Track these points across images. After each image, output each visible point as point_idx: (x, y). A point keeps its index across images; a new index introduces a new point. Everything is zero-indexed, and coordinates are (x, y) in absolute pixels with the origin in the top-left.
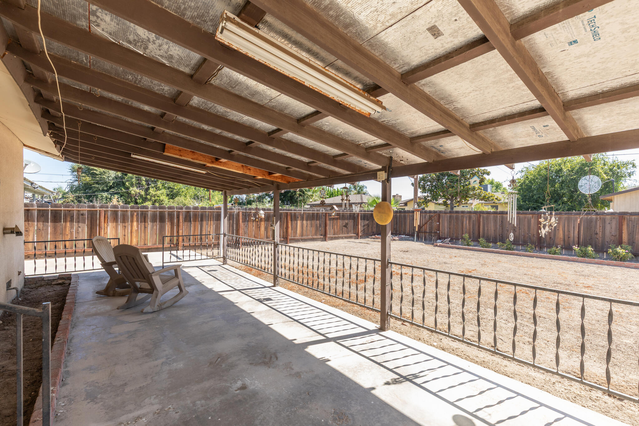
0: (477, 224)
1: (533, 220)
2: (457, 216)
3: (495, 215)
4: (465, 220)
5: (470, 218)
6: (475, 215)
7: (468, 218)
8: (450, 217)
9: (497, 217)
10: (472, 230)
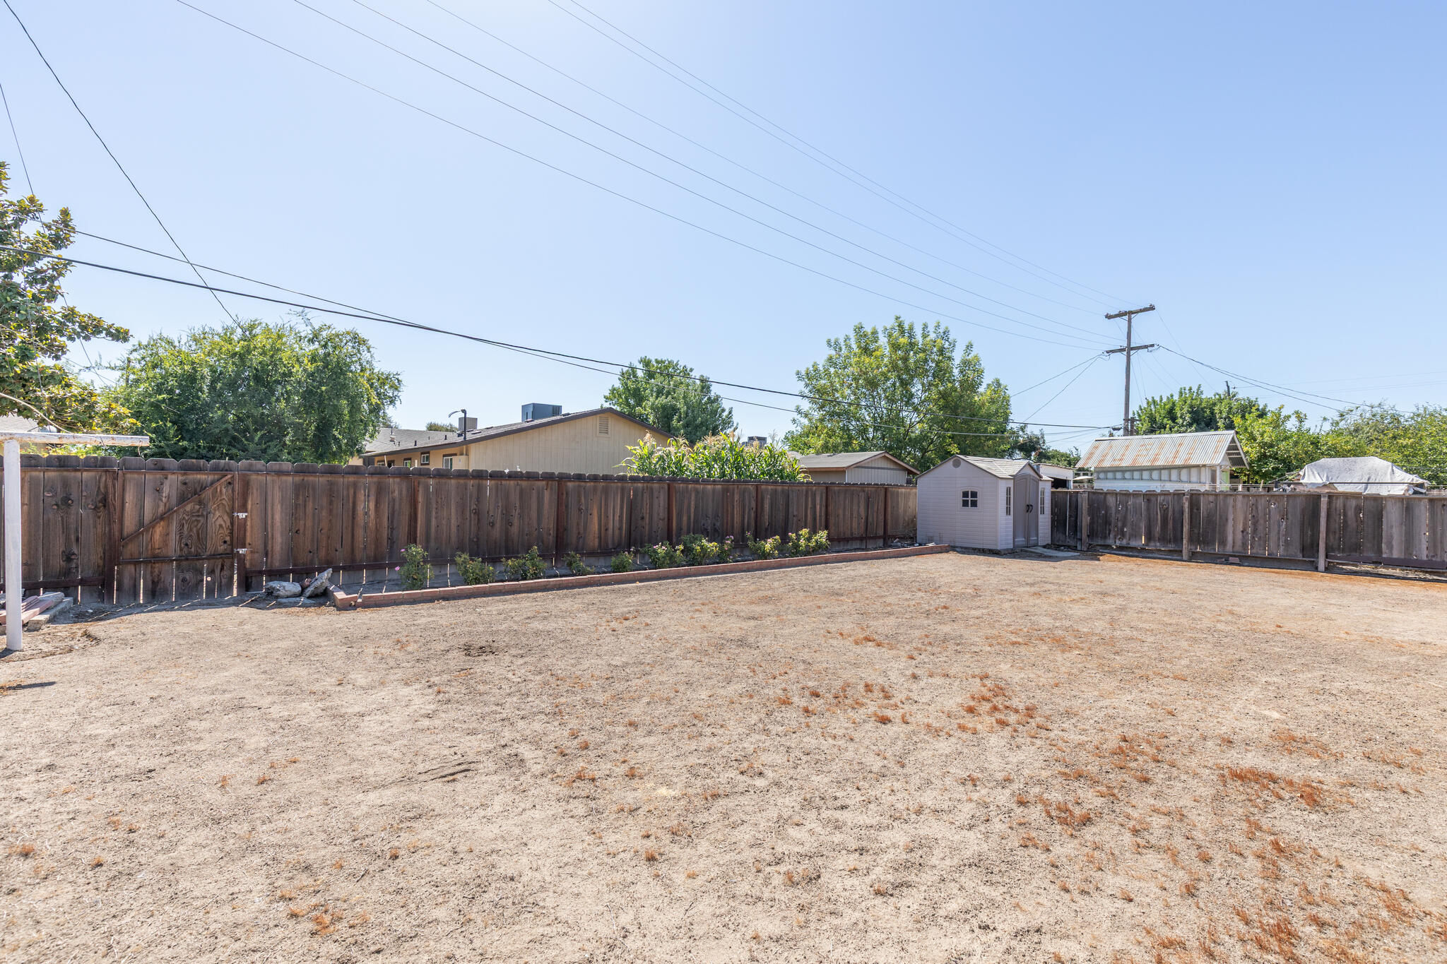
0: (406, 510)
1: (547, 494)
2: (331, 484)
3: (462, 481)
4: (361, 496)
5: (380, 491)
6: (398, 480)
7: (373, 493)
8: (299, 489)
9: (466, 486)
10: (385, 533)
